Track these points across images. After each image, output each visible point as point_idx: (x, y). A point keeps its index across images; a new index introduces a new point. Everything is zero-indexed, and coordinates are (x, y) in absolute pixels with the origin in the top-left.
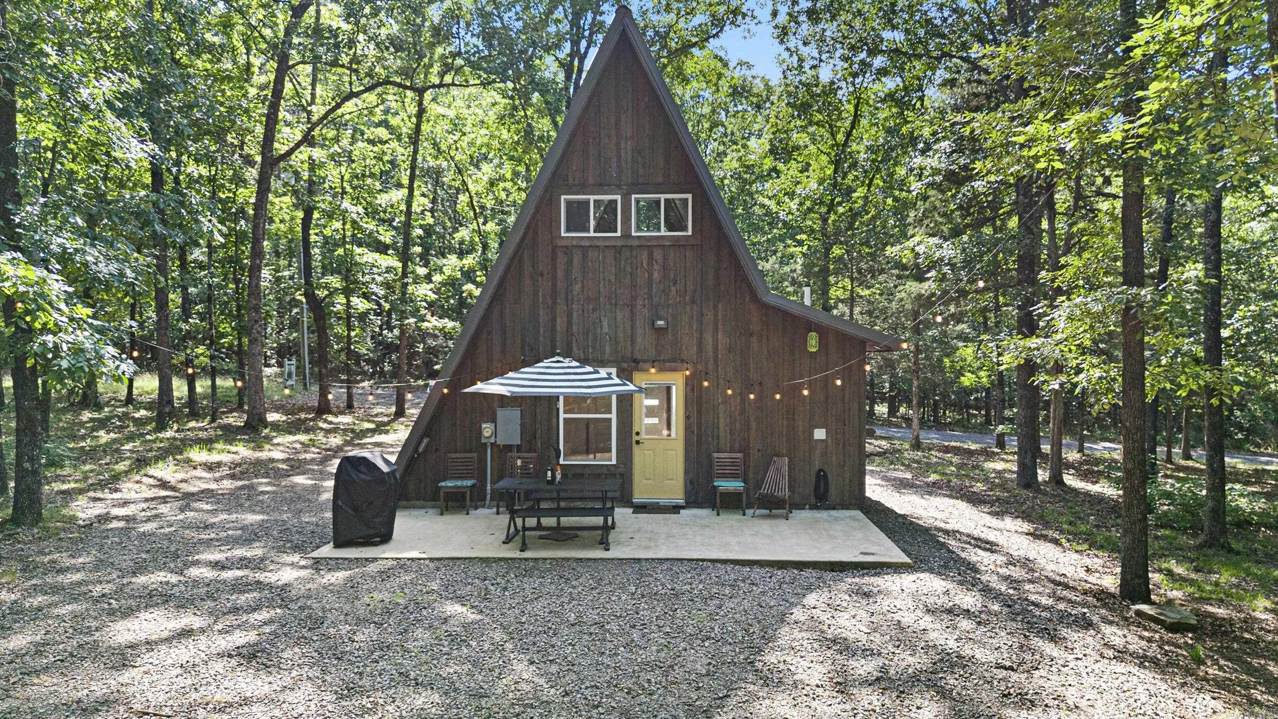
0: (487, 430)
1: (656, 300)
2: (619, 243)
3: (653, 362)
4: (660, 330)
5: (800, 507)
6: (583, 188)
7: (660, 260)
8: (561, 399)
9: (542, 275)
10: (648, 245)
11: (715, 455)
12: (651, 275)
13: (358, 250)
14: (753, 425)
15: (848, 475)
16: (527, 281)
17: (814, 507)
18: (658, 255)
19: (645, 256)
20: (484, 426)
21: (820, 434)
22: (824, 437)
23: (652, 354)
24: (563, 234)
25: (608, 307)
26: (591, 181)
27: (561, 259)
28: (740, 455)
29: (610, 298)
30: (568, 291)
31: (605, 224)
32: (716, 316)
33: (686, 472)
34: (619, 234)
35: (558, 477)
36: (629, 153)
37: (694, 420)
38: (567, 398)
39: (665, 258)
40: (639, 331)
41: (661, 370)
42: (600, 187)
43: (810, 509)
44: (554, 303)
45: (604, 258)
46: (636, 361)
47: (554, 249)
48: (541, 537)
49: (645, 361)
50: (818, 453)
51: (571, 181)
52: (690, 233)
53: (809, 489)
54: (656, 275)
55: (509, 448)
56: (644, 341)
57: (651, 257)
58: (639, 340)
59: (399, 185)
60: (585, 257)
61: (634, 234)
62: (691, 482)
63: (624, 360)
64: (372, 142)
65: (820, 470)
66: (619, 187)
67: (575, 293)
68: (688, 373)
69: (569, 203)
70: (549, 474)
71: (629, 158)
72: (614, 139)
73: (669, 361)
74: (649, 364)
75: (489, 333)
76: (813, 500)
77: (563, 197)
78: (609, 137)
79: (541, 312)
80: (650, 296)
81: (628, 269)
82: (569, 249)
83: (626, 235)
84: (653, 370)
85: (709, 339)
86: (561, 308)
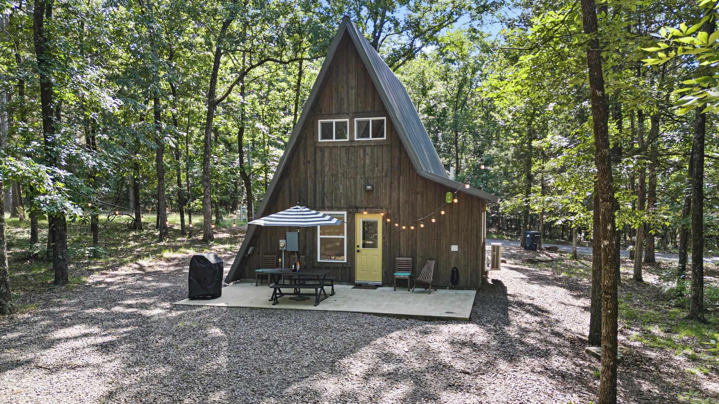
0: (282, 243)
1: (367, 175)
2: (349, 145)
3: (366, 209)
4: (369, 191)
5: (443, 287)
6: (330, 115)
7: (370, 154)
8: (319, 227)
9: (309, 162)
10: (363, 146)
11: (397, 258)
12: (365, 161)
13: (271, 148)
14: (419, 243)
15: (469, 271)
16: (302, 166)
17: (451, 288)
18: (368, 150)
19: (361, 151)
20: (280, 241)
21: (454, 248)
22: (457, 250)
23: (365, 204)
24: (319, 141)
25: (342, 179)
26: (334, 112)
27: (319, 154)
28: (410, 259)
29: (343, 174)
30: (323, 171)
31: (341, 134)
32: (399, 183)
33: (383, 268)
34: (348, 140)
35: (298, 268)
36: (354, 96)
37: (387, 239)
38: (322, 226)
39: (372, 152)
40: (359, 192)
41: (370, 213)
42: (338, 115)
43: (449, 289)
44: (315, 177)
45: (341, 153)
46: (357, 208)
47: (315, 148)
48: (290, 299)
49: (362, 208)
50: (454, 258)
51: (323, 112)
52: (385, 138)
53: (449, 278)
54: (367, 161)
55: (293, 253)
56: (360, 198)
57: (365, 151)
58: (359, 197)
59: (290, 113)
60: (331, 153)
61: (355, 139)
62: (385, 273)
63: (350, 207)
64: (279, 90)
65: (455, 268)
66: (348, 114)
67: (326, 172)
68: (382, 214)
69: (323, 124)
70: (293, 266)
71: (354, 98)
72: (346, 88)
73: (373, 208)
74: (364, 209)
75: (283, 193)
76: (450, 284)
77: (319, 121)
78: (343, 87)
79: (309, 183)
80: (364, 173)
81: (353, 158)
82: (322, 148)
83: (352, 141)
84: (365, 213)
85: (395, 195)
86: (319, 179)
